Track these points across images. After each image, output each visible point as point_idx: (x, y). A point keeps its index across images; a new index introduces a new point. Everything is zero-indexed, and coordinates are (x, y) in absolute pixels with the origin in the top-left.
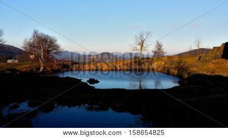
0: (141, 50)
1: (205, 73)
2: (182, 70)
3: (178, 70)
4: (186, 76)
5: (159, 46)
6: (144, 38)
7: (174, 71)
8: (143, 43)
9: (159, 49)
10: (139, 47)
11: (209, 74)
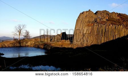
0: (20, 35)
1: (58, 46)
2: (46, 46)
3: (44, 46)
4: (49, 49)
5: (27, 33)
6: (21, 28)
7: (41, 46)
8: (20, 31)
9: (27, 35)
10: (18, 33)
11: (60, 47)
